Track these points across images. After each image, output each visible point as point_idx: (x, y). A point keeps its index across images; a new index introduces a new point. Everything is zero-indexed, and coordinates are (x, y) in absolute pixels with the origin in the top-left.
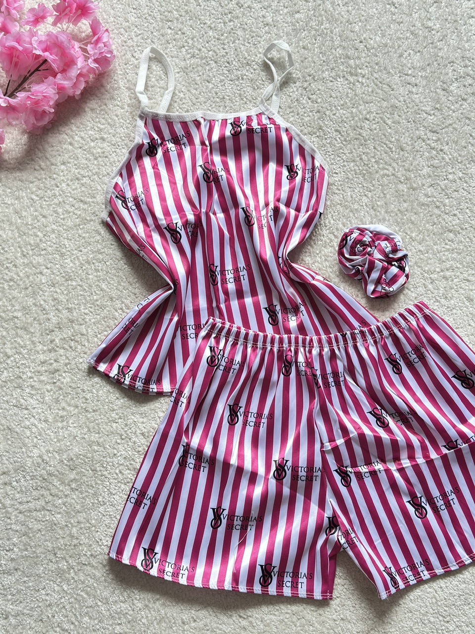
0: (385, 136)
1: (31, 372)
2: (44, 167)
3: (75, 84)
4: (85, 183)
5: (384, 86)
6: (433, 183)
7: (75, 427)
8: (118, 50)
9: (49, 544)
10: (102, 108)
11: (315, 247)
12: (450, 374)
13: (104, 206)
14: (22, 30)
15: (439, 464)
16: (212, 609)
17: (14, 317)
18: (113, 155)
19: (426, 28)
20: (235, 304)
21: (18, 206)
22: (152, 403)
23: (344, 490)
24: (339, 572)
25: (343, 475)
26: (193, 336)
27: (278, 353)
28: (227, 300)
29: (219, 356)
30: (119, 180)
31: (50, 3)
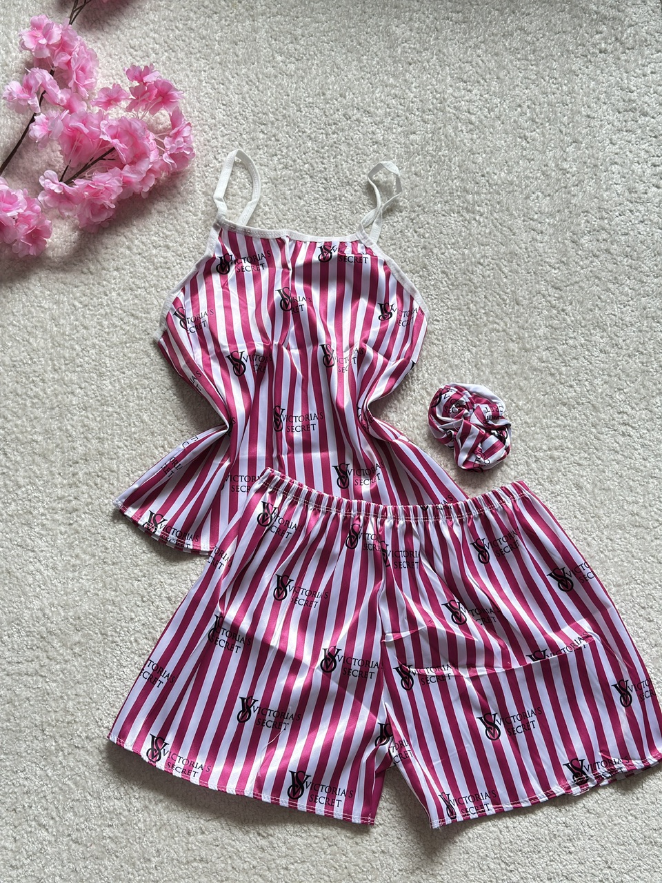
0: (499, 285)
1: (44, 507)
2: (94, 271)
3: (144, 179)
4: (140, 295)
5: (504, 229)
6: (549, 346)
7: (88, 579)
8: (198, 149)
9: (37, 717)
10: (171, 211)
11: (403, 402)
12: (546, 571)
13: (158, 324)
14: (90, 111)
15: (520, 676)
16: (226, 821)
17: (33, 441)
18: (177, 267)
19: (561, 169)
20: (299, 458)
21: (56, 312)
22: (185, 563)
23: (403, 693)
24: (385, 794)
25: (404, 675)
26: (245, 489)
27: (344, 520)
28: (291, 451)
29: (273, 515)
30: (181, 296)
31: (127, 85)
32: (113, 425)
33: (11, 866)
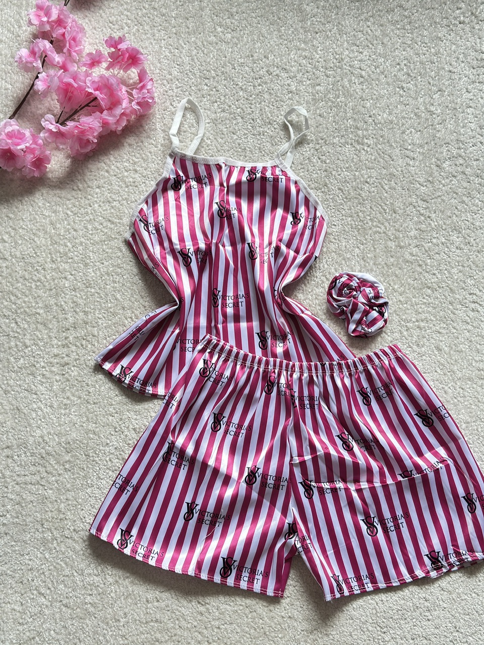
0: (381, 199)
1: (44, 362)
2: (82, 188)
3: (118, 121)
4: (115, 206)
5: (386, 156)
6: (418, 244)
7: (76, 415)
8: (159, 98)
9: (39, 515)
10: (139, 144)
11: (308, 286)
12: (413, 412)
13: (128, 228)
14: (79, 70)
15: (393, 489)
16: (175, 592)
17: (37, 313)
18: (142, 185)
19: (429, 112)
20: (231, 326)
21: (54, 218)
22: (146, 403)
23: (305, 501)
24: (292, 575)
25: (307, 488)
26: (191, 349)
27: (263, 373)
28: (225, 321)
29: (211, 369)
30: (145, 207)
31: (106, 51)
32: (95, 302)
33: (19, 623)
